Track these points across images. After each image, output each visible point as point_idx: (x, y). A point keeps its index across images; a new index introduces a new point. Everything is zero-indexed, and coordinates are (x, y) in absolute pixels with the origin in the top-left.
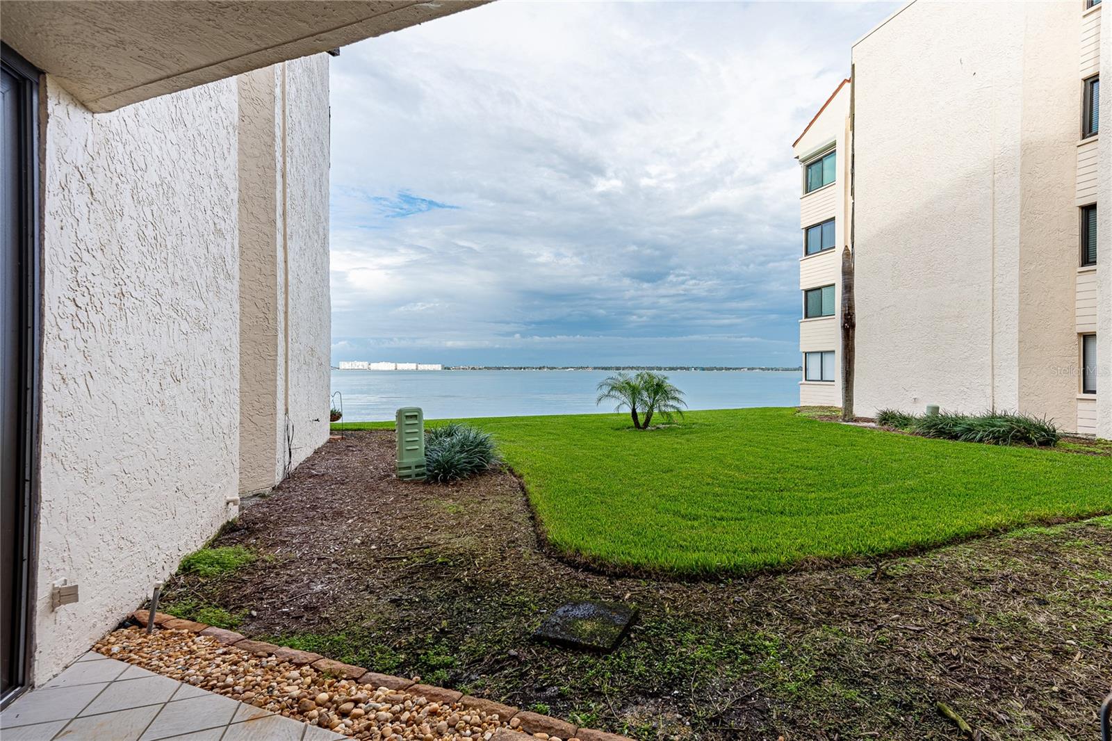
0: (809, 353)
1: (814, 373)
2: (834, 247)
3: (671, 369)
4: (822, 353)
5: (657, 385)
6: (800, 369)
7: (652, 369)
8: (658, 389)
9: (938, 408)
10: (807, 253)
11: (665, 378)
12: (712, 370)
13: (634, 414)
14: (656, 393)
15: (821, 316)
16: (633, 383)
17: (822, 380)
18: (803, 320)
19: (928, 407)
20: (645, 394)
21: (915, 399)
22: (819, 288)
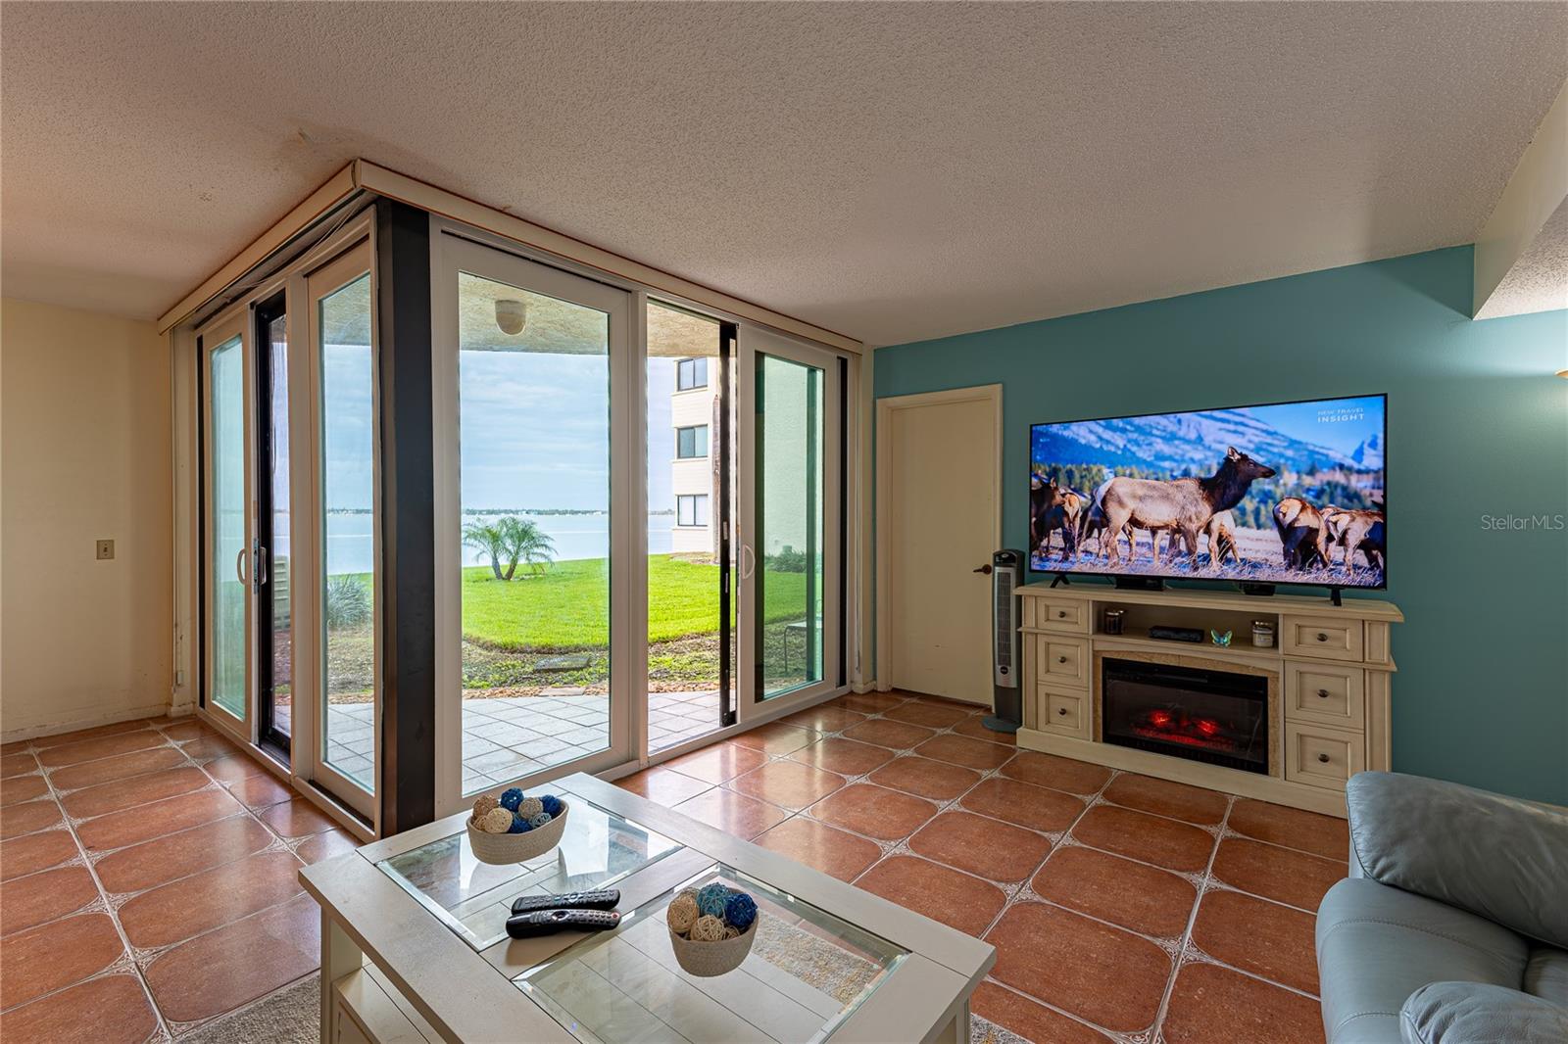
0: (682, 496)
1: (687, 517)
2: (706, 386)
3: (540, 513)
4: (695, 496)
5: (523, 530)
6: (670, 512)
7: (517, 512)
8: (524, 536)
9: (791, 548)
10: (679, 389)
11: (533, 524)
12: (554, 514)
13: (496, 566)
14: (521, 540)
15: (694, 457)
16: (494, 530)
17: (695, 525)
18: (676, 460)
19: (784, 547)
20: (508, 543)
21: (776, 541)
22: (692, 428)
